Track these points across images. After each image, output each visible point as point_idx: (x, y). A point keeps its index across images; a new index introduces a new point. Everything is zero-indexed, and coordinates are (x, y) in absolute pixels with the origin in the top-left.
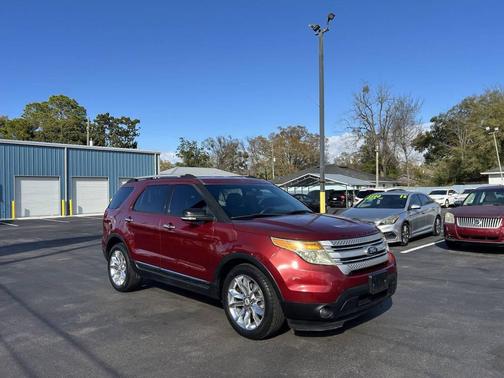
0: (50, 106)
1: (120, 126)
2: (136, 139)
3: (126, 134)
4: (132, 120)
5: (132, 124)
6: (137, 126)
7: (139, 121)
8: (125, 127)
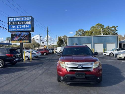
0: (96, 27)
1: (112, 29)
2: (117, 32)
3: (114, 31)
4: (115, 26)
5: (115, 28)
6: (117, 28)
7: (118, 27)
8: (113, 29)
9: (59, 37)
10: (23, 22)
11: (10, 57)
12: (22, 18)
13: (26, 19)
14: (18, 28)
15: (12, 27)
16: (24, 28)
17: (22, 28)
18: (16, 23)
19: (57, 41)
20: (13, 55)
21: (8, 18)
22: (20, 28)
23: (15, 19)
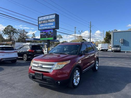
9: (107, 32)
10: (48, 20)
11: (31, 52)
12: (48, 16)
13: (51, 17)
14: (45, 27)
15: (41, 25)
16: (50, 26)
17: (48, 26)
18: (44, 22)
19: (105, 37)
20: (34, 51)
21: (38, 18)
22: (46, 26)
23: (43, 18)
